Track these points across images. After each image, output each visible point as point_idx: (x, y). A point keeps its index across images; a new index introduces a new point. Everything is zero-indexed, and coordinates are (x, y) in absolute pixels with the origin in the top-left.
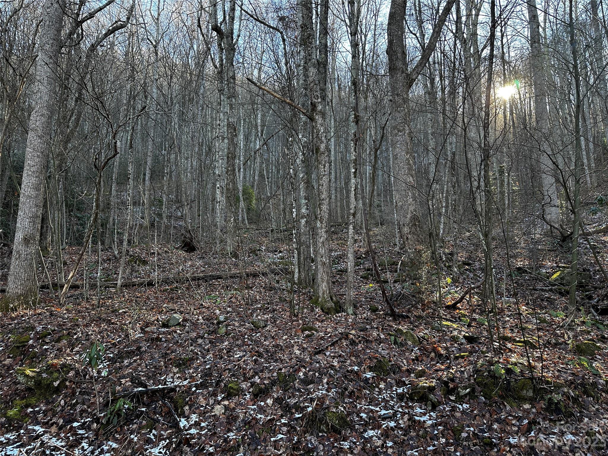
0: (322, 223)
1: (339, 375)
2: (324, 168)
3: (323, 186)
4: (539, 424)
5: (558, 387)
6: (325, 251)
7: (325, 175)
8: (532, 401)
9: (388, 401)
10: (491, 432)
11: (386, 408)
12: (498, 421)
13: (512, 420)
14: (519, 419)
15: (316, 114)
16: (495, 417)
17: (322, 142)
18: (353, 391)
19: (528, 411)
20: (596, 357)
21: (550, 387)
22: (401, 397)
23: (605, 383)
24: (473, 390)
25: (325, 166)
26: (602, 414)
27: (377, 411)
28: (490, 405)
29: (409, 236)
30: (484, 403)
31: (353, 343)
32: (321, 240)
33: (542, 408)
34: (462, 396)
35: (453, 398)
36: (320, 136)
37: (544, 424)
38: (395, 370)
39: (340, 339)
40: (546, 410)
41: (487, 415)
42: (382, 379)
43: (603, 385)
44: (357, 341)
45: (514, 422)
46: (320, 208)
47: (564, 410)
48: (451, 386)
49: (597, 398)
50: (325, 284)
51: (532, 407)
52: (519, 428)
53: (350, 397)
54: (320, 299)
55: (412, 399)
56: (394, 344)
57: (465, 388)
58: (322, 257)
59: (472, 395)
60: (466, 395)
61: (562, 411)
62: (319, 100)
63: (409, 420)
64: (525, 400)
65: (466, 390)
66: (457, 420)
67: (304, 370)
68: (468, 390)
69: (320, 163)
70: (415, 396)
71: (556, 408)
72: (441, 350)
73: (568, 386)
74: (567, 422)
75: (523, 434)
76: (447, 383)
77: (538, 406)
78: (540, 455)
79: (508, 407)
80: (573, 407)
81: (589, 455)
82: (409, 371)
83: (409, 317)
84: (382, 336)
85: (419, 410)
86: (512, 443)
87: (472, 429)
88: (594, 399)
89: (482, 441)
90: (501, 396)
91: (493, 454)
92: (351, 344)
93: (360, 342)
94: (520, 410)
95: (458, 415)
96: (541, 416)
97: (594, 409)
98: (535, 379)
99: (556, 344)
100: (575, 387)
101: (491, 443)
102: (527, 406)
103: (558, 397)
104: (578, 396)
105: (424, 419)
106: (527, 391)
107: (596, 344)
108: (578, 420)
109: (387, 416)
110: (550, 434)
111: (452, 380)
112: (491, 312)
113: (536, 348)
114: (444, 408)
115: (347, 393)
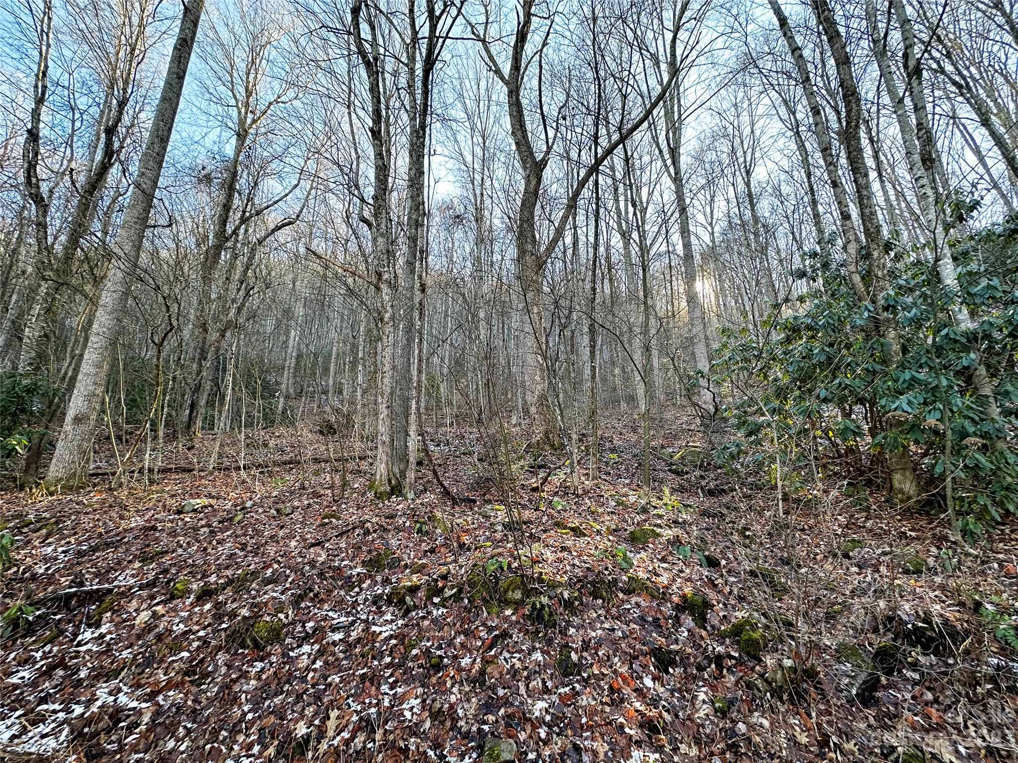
1: (314, 572)
4: (511, 637)
5: (553, 585)
8: (518, 605)
9: (358, 605)
10: (448, 649)
11: (348, 614)
12: (466, 633)
13: (482, 631)
14: (490, 629)
15: (382, 283)
16: (466, 626)
18: (318, 593)
19: (506, 619)
22: (376, 600)
23: (627, 580)
24: (460, 591)
26: (602, 622)
27: (333, 619)
28: (470, 612)
29: (536, 416)
30: (466, 608)
31: (367, 532)
32: (381, 417)
33: (524, 615)
34: (445, 598)
35: (436, 600)
36: (385, 305)
37: (516, 636)
38: (395, 564)
39: (354, 529)
40: (529, 617)
42: (370, 576)
43: (625, 583)
44: (371, 530)
45: (482, 634)
47: (546, 618)
48: (440, 584)
49: (609, 600)
50: (383, 465)
51: (512, 614)
52: (483, 644)
53: (312, 600)
54: (377, 483)
55: (389, 602)
56: (417, 533)
57: (452, 587)
59: (457, 597)
60: (450, 597)
61: (543, 619)
62: (386, 269)
63: (363, 631)
64: (507, 603)
65: (452, 589)
66: (420, 629)
67: (276, 566)
68: (454, 590)
71: (538, 615)
72: (466, 539)
73: (570, 585)
74: (546, 635)
75: (483, 652)
76: (437, 581)
77: (520, 612)
78: (487, 683)
79: (485, 614)
80: (561, 614)
81: (549, 684)
82: (406, 566)
83: (475, 501)
84: (407, 524)
85: (388, 617)
86: (463, 664)
87: (429, 644)
88: (604, 602)
89: (430, 661)
90: (484, 599)
91: (434, 680)
92: (364, 534)
93: (375, 531)
94: (498, 617)
95: (426, 623)
96: (518, 627)
97: (595, 615)
98: (527, 576)
99: (615, 530)
100: (582, 587)
101: (439, 664)
102: (508, 612)
103: (545, 600)
104: (576, 599)
105: (384, 629)
106: (513, 592)
107: (658, 530)
108: (560, 632)
109: (341, 625)
110: (516, 652)
111: (444, 577)
112: (573, 494)
113: (585, 535)
114: (417, 614)
115: (311, 595)
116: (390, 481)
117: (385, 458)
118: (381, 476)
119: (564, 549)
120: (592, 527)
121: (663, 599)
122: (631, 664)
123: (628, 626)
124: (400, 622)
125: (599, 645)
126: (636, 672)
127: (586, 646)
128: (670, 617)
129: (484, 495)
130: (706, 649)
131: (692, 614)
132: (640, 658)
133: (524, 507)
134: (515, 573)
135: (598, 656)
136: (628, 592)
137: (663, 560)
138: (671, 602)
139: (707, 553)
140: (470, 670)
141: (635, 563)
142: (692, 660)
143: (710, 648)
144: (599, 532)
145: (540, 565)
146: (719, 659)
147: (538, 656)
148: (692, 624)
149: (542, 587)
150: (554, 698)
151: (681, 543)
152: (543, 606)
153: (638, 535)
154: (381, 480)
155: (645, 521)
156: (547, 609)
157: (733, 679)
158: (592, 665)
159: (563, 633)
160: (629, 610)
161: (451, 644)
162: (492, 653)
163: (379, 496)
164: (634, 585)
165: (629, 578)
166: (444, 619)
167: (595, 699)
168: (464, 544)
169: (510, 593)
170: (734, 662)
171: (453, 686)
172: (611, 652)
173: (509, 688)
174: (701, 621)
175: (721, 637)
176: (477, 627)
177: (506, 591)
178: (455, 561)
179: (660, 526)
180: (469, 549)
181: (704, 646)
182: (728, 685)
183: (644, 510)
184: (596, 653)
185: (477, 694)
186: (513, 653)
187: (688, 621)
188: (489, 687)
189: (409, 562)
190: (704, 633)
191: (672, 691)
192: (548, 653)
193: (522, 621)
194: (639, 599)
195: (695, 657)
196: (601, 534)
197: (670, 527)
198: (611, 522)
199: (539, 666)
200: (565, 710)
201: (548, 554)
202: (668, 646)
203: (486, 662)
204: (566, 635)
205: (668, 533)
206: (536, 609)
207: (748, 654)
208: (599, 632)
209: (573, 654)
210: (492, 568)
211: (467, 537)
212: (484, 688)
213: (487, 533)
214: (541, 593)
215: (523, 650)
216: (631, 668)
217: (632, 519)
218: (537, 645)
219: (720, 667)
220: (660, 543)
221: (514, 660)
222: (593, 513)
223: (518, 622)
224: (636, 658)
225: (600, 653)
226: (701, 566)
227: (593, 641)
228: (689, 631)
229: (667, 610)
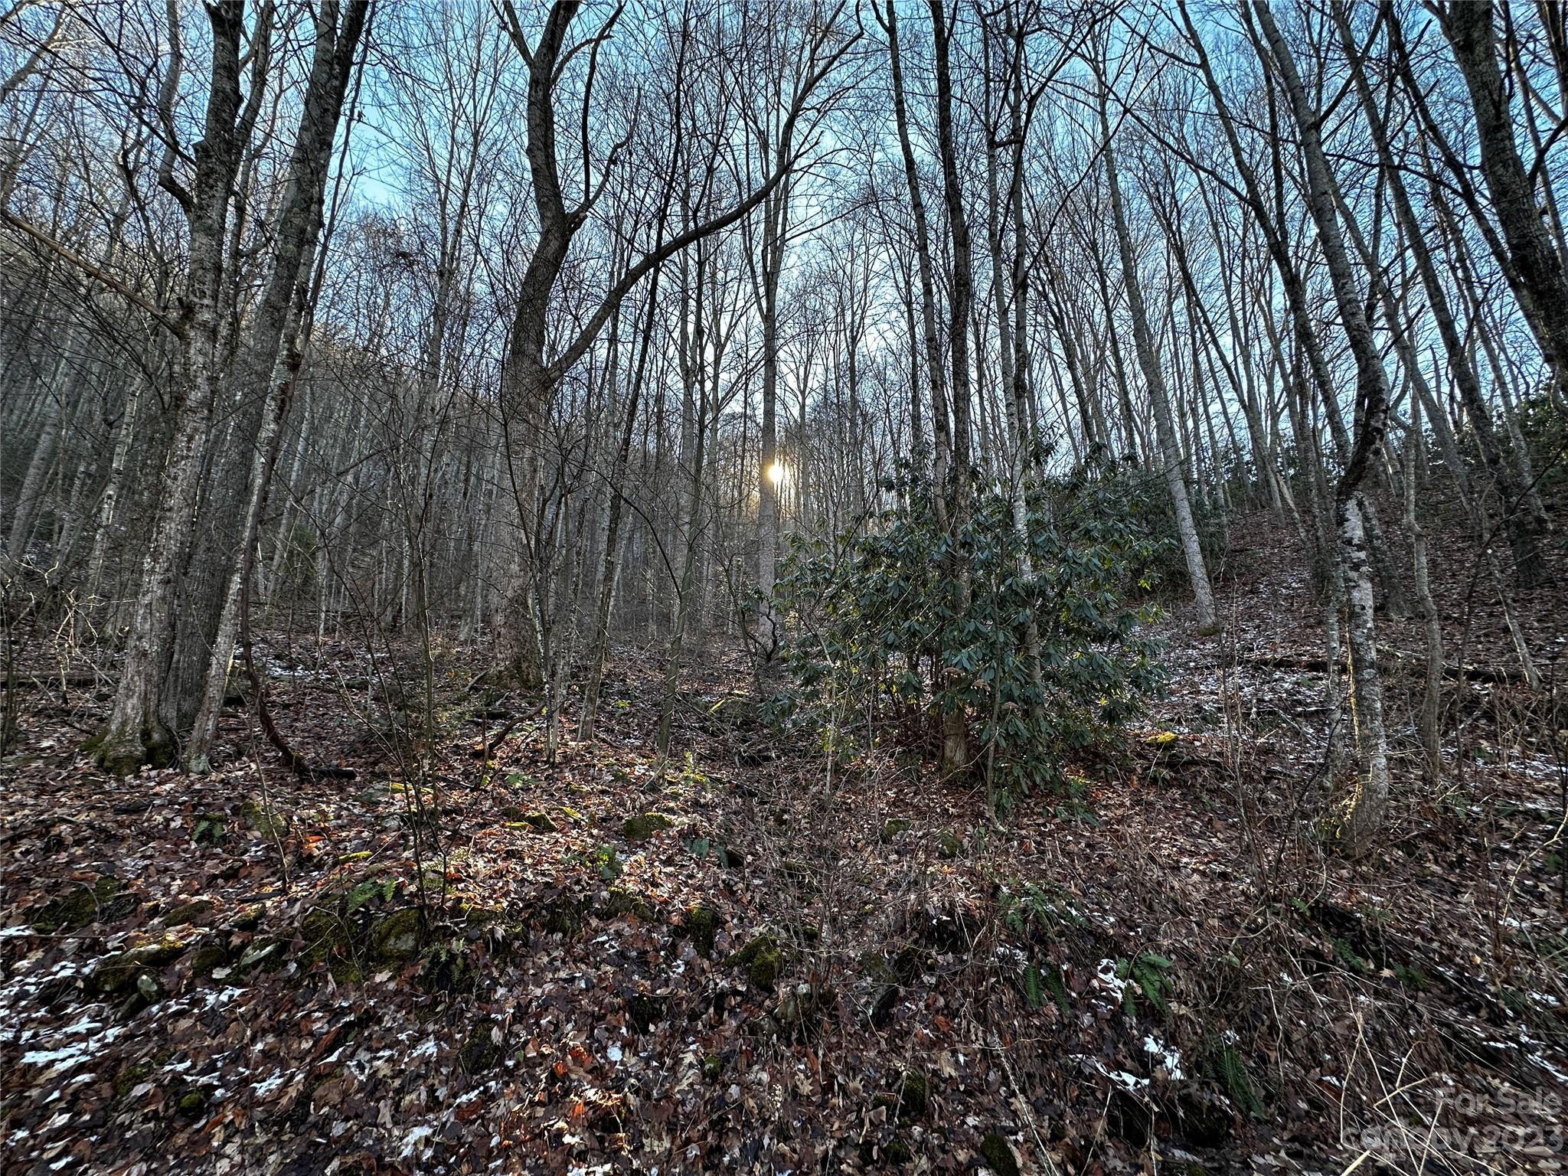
0: (155, 560)
2: (189, 441)
3: (175, 478)
4: (379, 1021)
6: (152, 625)
7: (187, 457)
10: (228, 1069)
12: (281, 1029)
13: (316, 1020)
14: (337, 1014)
15: (192, 327)
19: (376, 990)
22: (52, 993)
23: (608, 897)
24: (283, 948)
25: (190, 439)
26: (557, 970)
30: (289, 980)
31: (56, 846)
32: (147, 600)
33: (413, 977)
34: (247, 966)
35: (220, 973)
36: (192, 373)
38: (124, 909)
42: (45, 942)
43: (604, 901)
44: (69, 841)
45: (316, 1026)
46: (158, 527)
47: (458, 977)
48: (236, 941)
49: (573, 932)
50: (135, 700)
51: (390, 979)
52: (315, 1043)
54: (108, 738)
55: (90, 992)
56: (199, 841)
57: (265, 943)
58: (140, 638)
59: (273, 963)
60: (256, 964)
62: (206, 302)
64: (382, 960)
65: (263, 948)
68: (268, 949)
69: (179, 430)
70: (106, 982)
71: (441, 975)
72: (316, 847)
73: (511, 914)
74: (450, 1006)
75: (313, 1060)
76: (229, 933)
77: (406, 974)
78: (311, 1119)
79: (332, 986)
80: (486, 966)
81: (442, 1093)
82: (155, 911)
83: (351, 776)
84: (177, 823)
85: (83, 1025)
86: (260, 1093)
87: (181, 1067)
88: (565, 936)
89: (178, 1103)
90: (333, 959)
91: (180, 1140)
92: (47, 850)
93: (79, 842)
94: (358, 989)
95: (185, 1023)
96: (398, 1000)
97: (546, 959)
98: (430, 908)
99: (604, 820)
100: (532, 915)
101: (201, 1103)
102: (382, 977)
103: (458, 945)
104: (517, 937)
105: (62, 1053)
106: (398, 938)
107: (667, 817)
108: (479, 998)
110: (385, 1047)
111: (248, 926)
112: (546, 763)
113: (552, 829)
114: (164, 1008)
116: (146, 735)
117: (140, 685)
118: (124, 724)
119: (510, 855)
120: (567, 815)
121: (658, 920)
122: (592, 1031)
123: (598, 969)
124: (111, 1034)
125: (544, 1008)
126: (598, 1041)
127: (521, 1013)
128: (663, 947)
129: (375, 763)
130: (706, 987)
131: (695, 938)
132: (609, 1017)
133: (453, 785)
134: (408, 903)
135: (539, 1026)
136: (606, 916)
137: (669, 862)
138: (668, 924)
139: (729, 847)
140: (275, 1102)
141: (626, 869)
142: (684, 1006)
143: (712, 985)
144: (577, 824)
145: (461, 886)
146: (720, 1000)
147: (428, 1047)
148: (693, 953)
149: (457, 924)
150: (447, 1116)
151: (697, 834)
152: (452, 957)
153: (637, 825)
154: (121, 732)
155: (653, 803)
156: (459, 961)
157: (734, 1024)
158: (526, 1042)
159: (485, 997)
160: (603, 943)
161: (239, 1056)
162: (333, 1058)
163: (111, 766)
164: (618, 904)
165: (612, 893)
166: (232, 1011)
167: (521, 1100)
168: (310, 857)
169: (392, 941)
170: (739, 999)
171: (226, 1141)
172: (562, 1017)
173: (357, 1116)
174: (705, 946)
175: (726, 966)
176: (309, 1014)
177: (384, 939)
178: (283, 891)
179: (671, 811)
180: (319, 867)
181: (704, 983)
182: (727, 1034)
183: (654, 788)
184: (537, 1024)
185: (281, 1145)
186: (378, 1050)
187: (688, 950)
188: (315, 1125)
189: (163, 901)
190: (706, 964)
191: (647, 1061)
192: (449, 1039)
193: (407, 989)
194: (622, 925)
195: (689, 1002)
196: (580, 827)
197: (687, 812)
198: (600, 806)
199: (427, 1064)
200: (464, 1132)
201: (480, 864)
202: (653, 991)
203: (315, 1077)
204: (488, 1001)
205: (681, 821)
206: (438, 963)
207: (758, 985)
208: (548, 987)
209: (495, 1031)
210: (360, 899)
211: (320, 844)
212: (302, 1129)
213: (365, 834)
214: (454, 933)
215: (399, 1042)
216: (591, 1036)
217: (633, 801)
218: (431, 1028)
219: (719, 1010)
220: (669, 837)
221: (378, 1064)
222: (573, 793)
223: (398, 992)
224: (601, 1018)
225: (543, 1022)
226: (719, 866)
227: (534, 1004)
228: (687, 963)
229: (661, 936)
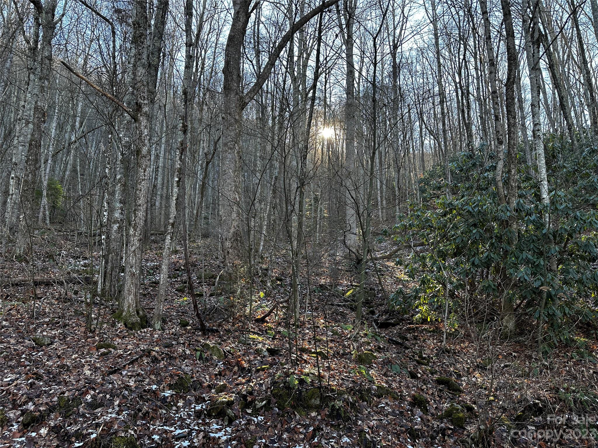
0: (135, 230)
1: (134, 395)
2: (144, 172)
3: (141, 190)
4: (322, 430)
5: (340, 394)
6: (136, 260)
7: (144, 180)
8: (318, 409)
9: (185, 419)
10: (280, 442)
11: (181, 427)
12: (288, 430)
13: (300, 428)
14: (306, 427)
15: (141, 115)
16: (286, 426)
17: (144, 145)
18: (148, 412)
19: (314, 419)
20: (372, 366)
21: (334, 395)
22: (198, 414)
23: (376, 388)
24: (269, 403)
25: (145, 170)
26: (373, 416)
27: (172, 432)
28: (283, 416)
30: (278, 414)
31: (155, 360)
32: (133, 249)
33: (326, 415)
34: (259, 408)
35: (249, 411)
36: (143, 138)
37: (326, 430)
38: (198, 385)
39: (141, 357)
40: (329, 416)
41: (279, 426)
42: (181, 397)
43: (375, 390)
44: (160, 358)
45: (301, 430)
46: (135, 214)
47: (343, 415)
48: (249, 399)
49: (370, 402)
50: (132, 296)
51: (318, 415)
52: (305, 436)
53: (143, 418)
54: (124, 314)
55: (210, 416)
56: (199, 360)
57: (262, 400)
58: (132, 267)
59: (267, 407)
60: (262, 408)
61: (341, 417)
62: (146, 102)
63: (204, 437)
64: (312, 408)
65: (262, 402)
66: (251, 433)
67: (92, 392)
68: (264, 402)
69: (140, 167)
70: (213, 412)
71: (337, 414)
72: (244, 364)
74: (345, 426)
75: (308, 441)
76: (246, 396)
77: (323, 413)
79: (298, 417)
82: (209, 387)
85: (215, 426)
87: (264, 441)
92: (153, 362)
93: (163, 359)
94: (308, 418)
95: (252, 427)
96: (325, 423)
97: (367, 412)
98: (323, 388)
102: (313, 414)
103: (338, 403)
104: (355, 401)
105: (220, 434)
106: (315, 399)
107: (373, 354)
108: (353, 424)
109: (181, 435)
110: (330, 439)
113: (327, 358)
114: (240, 422)
115: (140, 414)
116: (138, 313)
118: (129, 307)
121: (401, 399)
123: (387, 417)
125: (378, 429)
128: (408, 410)
130: (433, 428)
131: (420, 407)
132: (402, 435)
134: (313, 386)
136: (379, 396)
138: (406, 401)
139: (409, 369)
142: (426, 434)
143: (435, 426)
146: (443, 431)
147: (346, 439)
148: (421, 413)
153: (362, 357)
156: (341, 409)
157: (452, 441)
159: (355, 423)
160: (384, 407)
162: (316, 440)
164: (381, 392)
165: (378, 387)
166: (265, 424)
168: (244, 367)
169: (313, 401)
170: (451, 431)
174: (425, 411)
175: (441, 419)
176: (295, 426)
177: (310, 399)
179: (371, 351)
181: (431, 425)
182: (451, 444)
183: (355, 339)
184: (379, 434)
187: (418, 411)
189: (209, 383)
190: (430, 418)
192: (351, 437)
193: (325, 419)
194: (387, 401)
195: (428, 432)
202: (413, 427)
204: (357, 425)
205: (380, 356)
206: (334, 410)
207: (459, 426)
208: (374, 422)
209: (367, 435)
211: (244, 362)
215: (334, 437)
217: (352, 345)
218: (342, 433)
219: (444, 435)
221: (332, 443)
223: (323, 420)
224: (399, 435)
225: (381, 434)
228: (420, 417)
229: (406, 405)
